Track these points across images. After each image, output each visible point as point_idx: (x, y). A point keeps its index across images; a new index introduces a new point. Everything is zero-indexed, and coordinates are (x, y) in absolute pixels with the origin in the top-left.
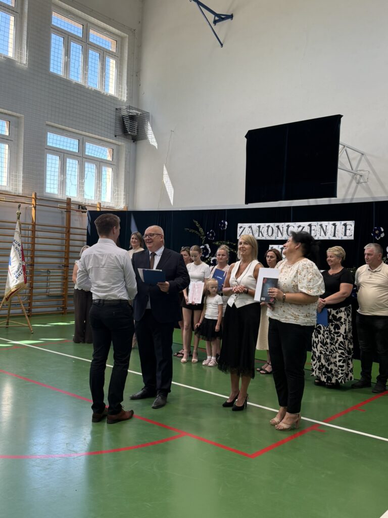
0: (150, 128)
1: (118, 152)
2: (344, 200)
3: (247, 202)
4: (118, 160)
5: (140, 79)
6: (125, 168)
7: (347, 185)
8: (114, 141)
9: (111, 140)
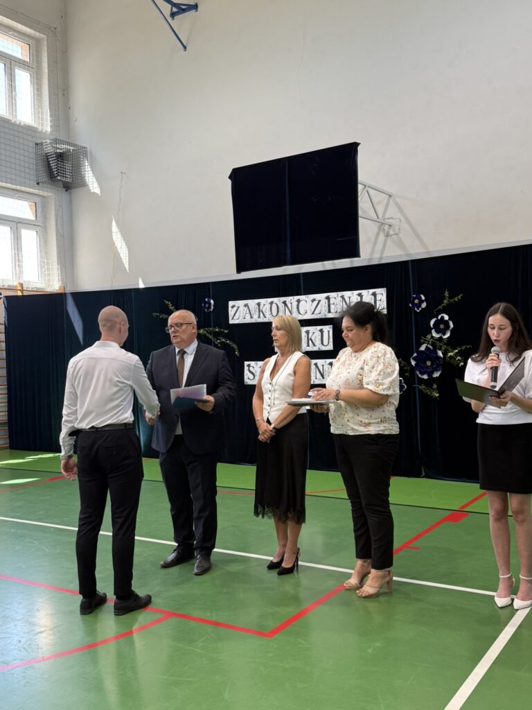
0: (89, 169)
1: (44, 206)
2: (370, 259)
3: (239, 271)
4: (45, 218)
5: (68, 99)
6: (57, 230)
7: (373, 239)
8: (36, 191)
9: (32, 190)
